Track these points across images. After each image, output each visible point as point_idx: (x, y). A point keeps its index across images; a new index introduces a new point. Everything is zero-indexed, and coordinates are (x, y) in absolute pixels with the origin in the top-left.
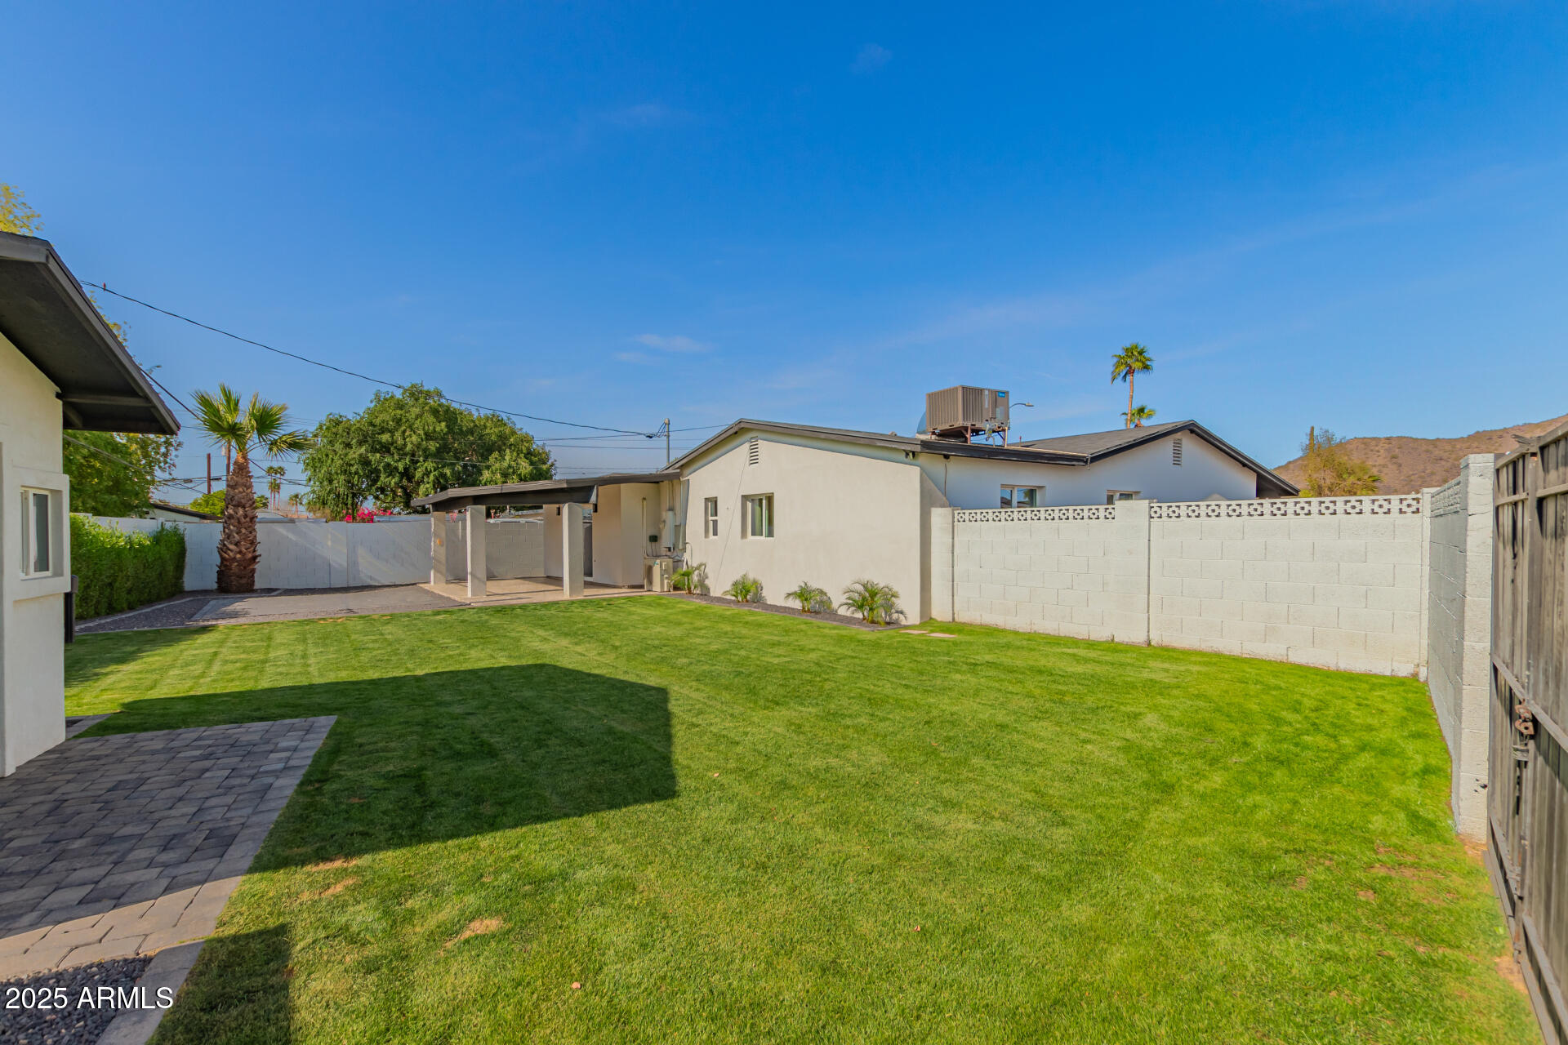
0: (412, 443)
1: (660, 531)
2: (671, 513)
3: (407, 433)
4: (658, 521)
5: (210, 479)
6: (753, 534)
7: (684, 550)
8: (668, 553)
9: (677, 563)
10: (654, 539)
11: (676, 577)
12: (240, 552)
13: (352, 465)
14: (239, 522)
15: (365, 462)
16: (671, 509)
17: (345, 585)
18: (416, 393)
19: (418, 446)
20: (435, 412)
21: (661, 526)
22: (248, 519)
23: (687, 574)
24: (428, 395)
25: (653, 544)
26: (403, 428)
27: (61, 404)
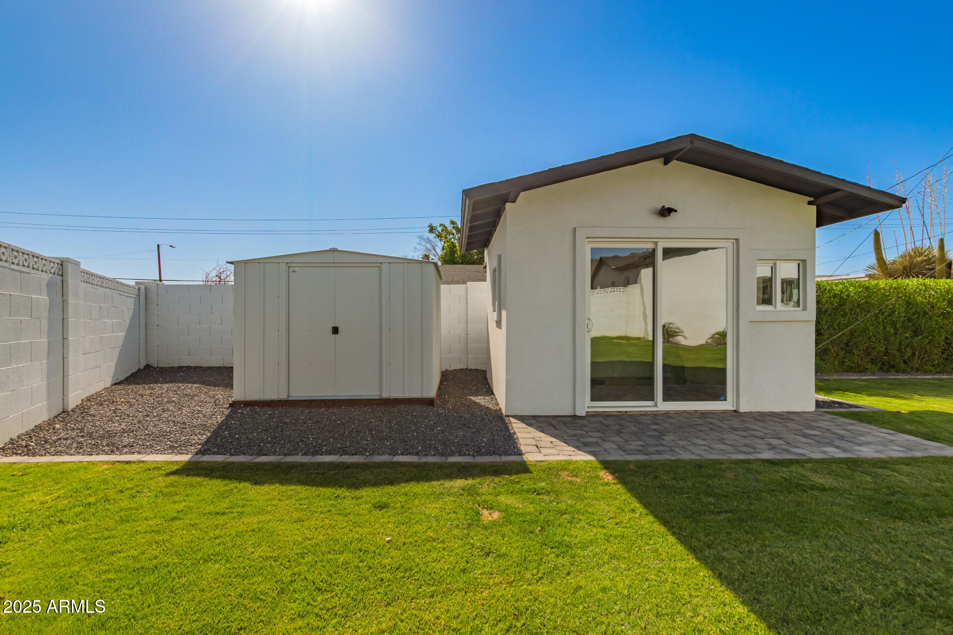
27: (814, 208)
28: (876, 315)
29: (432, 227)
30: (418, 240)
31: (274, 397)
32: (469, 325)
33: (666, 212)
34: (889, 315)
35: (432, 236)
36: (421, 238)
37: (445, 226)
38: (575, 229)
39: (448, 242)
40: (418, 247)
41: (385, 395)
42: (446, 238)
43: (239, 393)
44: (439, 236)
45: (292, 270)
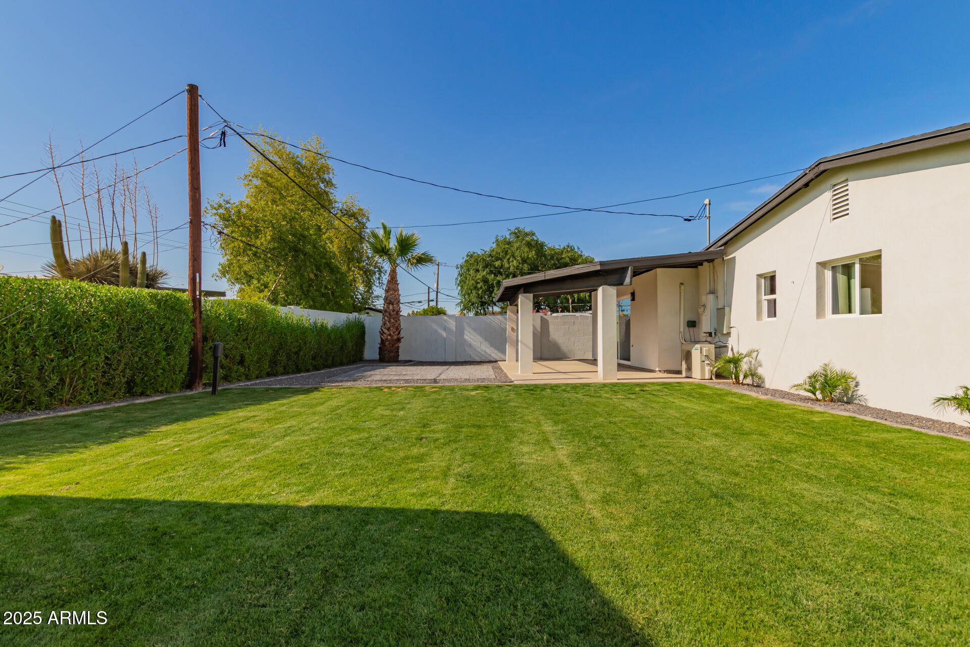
0: (514, 266)
1: (699, 316)
2: (711, 297)
3: (511, 260)
4: (697, 306)
5: (429, 301)
6: (836, 310)
7: (729, 334)
8: (709, 339)
9: (721, 348)
10: (692, 324)
11: (719, 364)
12: (390, 335)
13: (479, 283)
14: (390, 314)
15: (485, 281)
16: (713, 292)
17: (454, 360)
18: (518, 234)
19: (517, 268)
20: (529, 245)
21: (701, 310)
22: (395, 313)
23: (736, 361)
24: (527, 234)
25: (691, 329)
26: (508, 257)
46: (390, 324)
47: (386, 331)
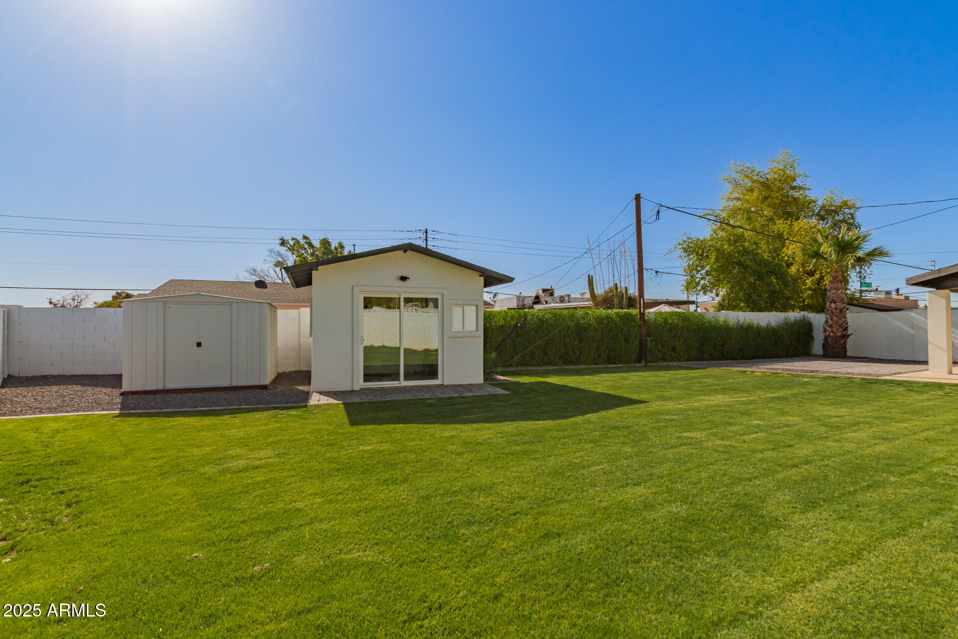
14: (832, 313)
27: (483, 278)
28: (560, 331)
29: (284, 241)
30: (268, 253)
31: (154, 388)
32: (301, 339)
33: (404, 279)
34: (567, 331)
35: (283, 250)
36: (271, 251)
37: (297, 240)
38: (353, 287)
39: (300, 256)
40: (268, 259)
41: (234, 384)
42: (298, 251)
43: (126, 387)
44: (291, 249)
45: (167, 306)
46: (833, 321)
47: (828, 328)
